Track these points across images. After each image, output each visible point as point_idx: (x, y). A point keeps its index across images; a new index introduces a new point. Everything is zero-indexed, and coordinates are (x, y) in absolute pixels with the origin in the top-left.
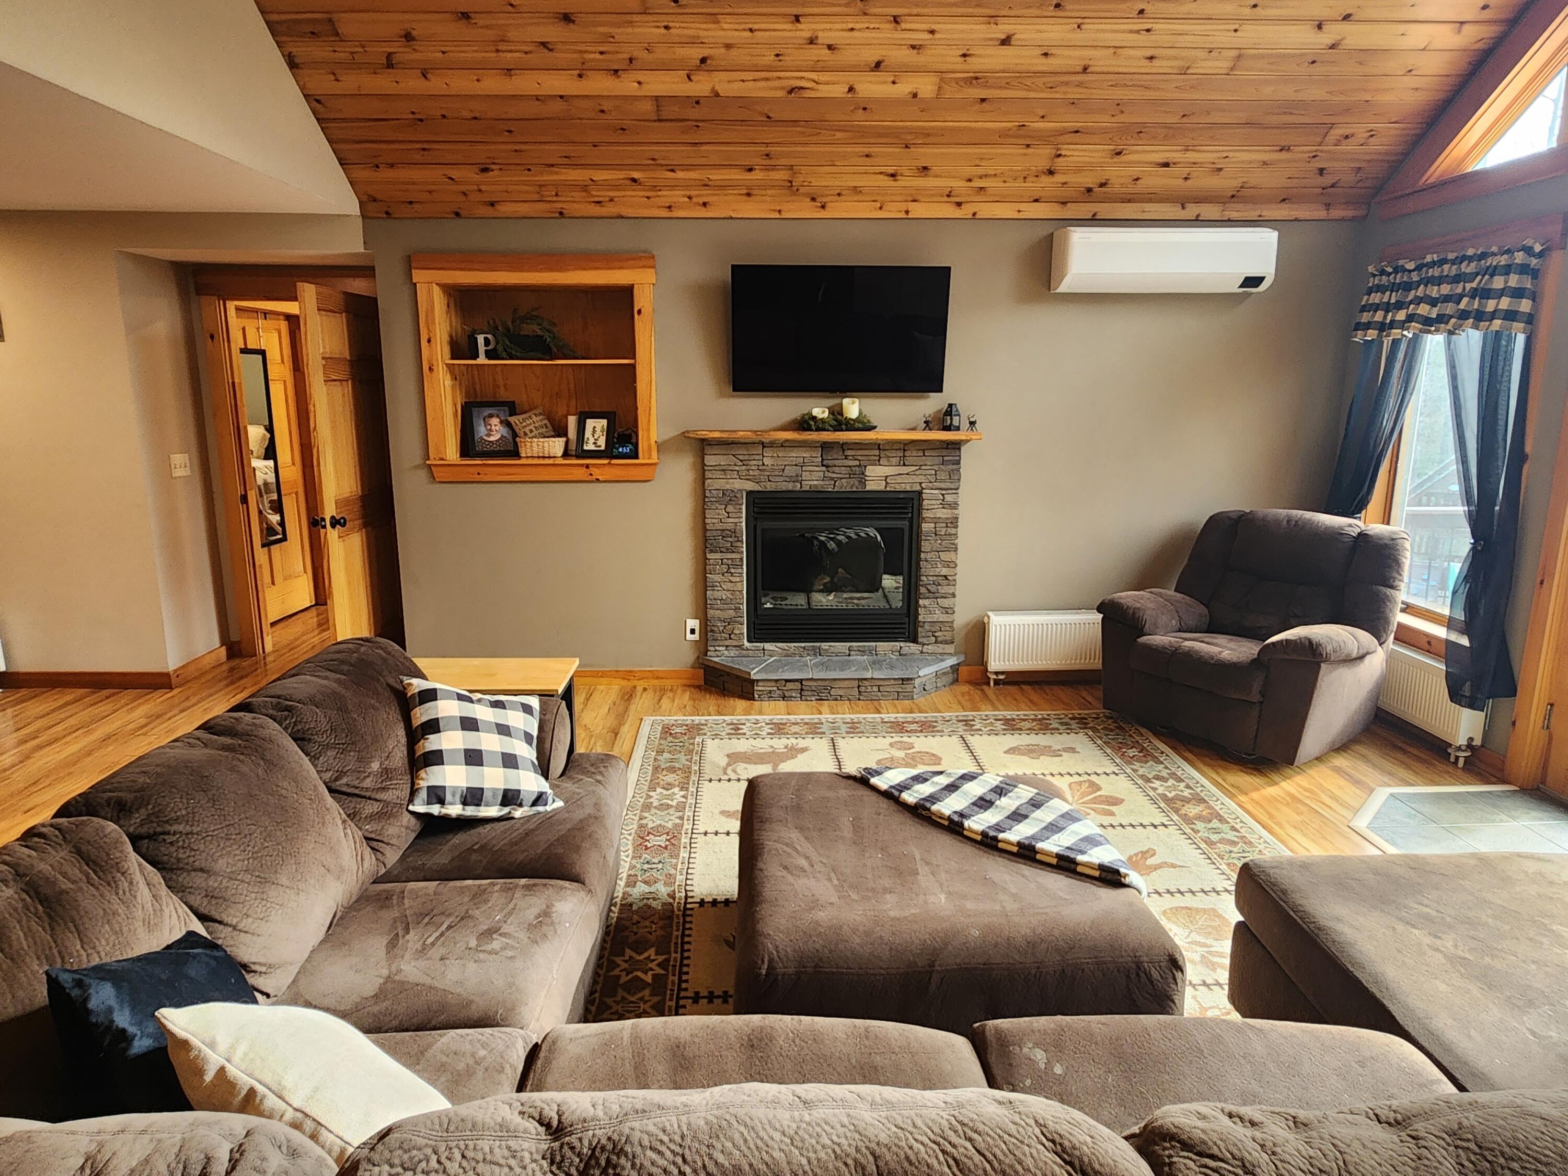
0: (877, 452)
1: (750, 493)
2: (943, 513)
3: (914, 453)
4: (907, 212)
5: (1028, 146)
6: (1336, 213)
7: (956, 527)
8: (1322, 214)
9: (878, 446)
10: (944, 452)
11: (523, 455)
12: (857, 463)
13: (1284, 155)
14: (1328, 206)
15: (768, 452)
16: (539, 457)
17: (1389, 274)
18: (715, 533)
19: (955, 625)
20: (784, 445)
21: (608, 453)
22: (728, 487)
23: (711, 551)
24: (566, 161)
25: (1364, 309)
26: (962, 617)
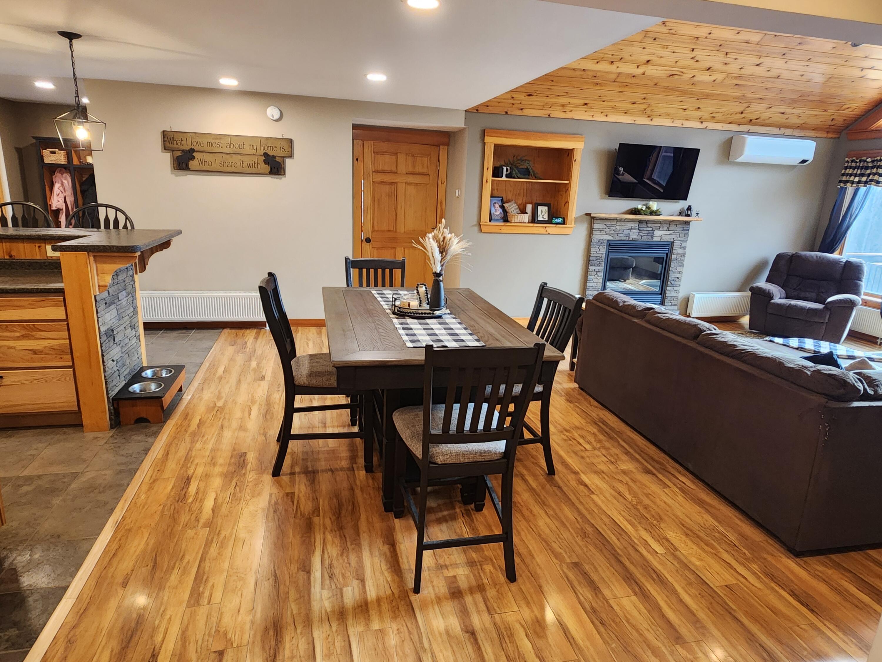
0: (659, 225)
1: (608, 241)
2: (680, 251)
3: (673, 226)
4: (682, 124)
5: (740, 102)
6: (830, 135)
7: (685, 257)
8: (825, 135)
9: (660, 222)
10: (684, 226)
11: (513, 221)
12: (651, 229)
13: (825, 113)
14: (828, 132)
15: (619, 223)
16: (519, 223)
17: (857, 162)
18: (593, 258)
19: (679, 298)
20: (625, 220)
21: (549, 221)
22: (602, 238)
23: (591, 266)
24: (565, 94)
25: (843, 175)
26: (682, 294)
